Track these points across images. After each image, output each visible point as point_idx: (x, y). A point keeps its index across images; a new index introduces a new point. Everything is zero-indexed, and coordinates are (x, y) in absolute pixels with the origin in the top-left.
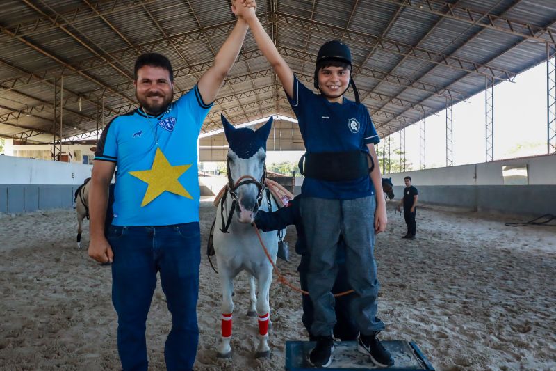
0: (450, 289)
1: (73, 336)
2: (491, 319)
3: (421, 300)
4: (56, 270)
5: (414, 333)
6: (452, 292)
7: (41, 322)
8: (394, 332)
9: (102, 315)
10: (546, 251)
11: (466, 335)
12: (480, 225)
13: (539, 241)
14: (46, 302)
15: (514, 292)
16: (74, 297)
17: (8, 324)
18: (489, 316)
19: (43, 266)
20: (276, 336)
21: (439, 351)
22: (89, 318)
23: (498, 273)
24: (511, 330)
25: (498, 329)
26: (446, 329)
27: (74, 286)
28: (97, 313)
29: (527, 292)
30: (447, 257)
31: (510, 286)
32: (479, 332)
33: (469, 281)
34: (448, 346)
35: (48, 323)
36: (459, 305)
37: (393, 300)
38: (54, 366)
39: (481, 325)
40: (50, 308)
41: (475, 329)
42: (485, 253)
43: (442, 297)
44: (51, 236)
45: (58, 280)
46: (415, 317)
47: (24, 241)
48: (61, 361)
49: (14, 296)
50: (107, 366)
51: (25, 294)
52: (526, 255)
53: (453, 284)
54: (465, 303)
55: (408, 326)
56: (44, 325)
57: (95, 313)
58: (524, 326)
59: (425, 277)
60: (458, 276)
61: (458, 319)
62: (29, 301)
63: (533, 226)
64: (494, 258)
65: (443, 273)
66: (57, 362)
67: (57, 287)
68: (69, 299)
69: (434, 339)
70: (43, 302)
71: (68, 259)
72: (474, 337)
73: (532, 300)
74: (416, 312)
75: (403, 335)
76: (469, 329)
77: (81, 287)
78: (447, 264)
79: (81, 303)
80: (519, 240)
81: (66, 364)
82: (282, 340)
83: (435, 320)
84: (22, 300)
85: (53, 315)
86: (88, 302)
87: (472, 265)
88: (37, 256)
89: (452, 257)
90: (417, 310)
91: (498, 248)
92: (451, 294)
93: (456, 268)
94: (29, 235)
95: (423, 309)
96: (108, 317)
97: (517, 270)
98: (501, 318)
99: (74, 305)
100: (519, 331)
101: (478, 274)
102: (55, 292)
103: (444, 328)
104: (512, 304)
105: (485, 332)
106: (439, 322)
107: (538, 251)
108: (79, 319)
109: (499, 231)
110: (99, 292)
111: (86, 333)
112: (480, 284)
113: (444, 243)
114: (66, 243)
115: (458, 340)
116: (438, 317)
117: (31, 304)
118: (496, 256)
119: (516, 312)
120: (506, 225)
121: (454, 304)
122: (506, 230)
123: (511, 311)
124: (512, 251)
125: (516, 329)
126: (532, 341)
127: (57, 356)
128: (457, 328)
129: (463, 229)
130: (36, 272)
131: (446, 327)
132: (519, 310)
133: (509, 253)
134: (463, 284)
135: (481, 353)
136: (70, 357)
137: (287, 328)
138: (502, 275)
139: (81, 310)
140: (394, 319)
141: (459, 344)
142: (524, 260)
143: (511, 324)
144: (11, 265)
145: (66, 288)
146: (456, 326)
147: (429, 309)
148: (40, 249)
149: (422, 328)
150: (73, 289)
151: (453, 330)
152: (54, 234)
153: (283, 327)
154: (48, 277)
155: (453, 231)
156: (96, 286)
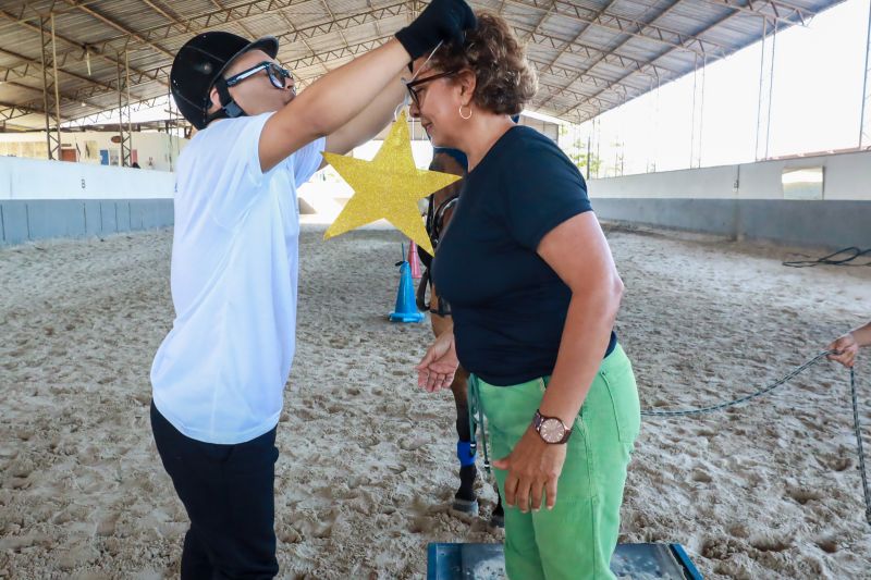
0: (706, 382)
1: (54, 485)
2: (781, 442)
3: (659, 404)
4: (45, 350)
5: (652, 473)
6: (710, 389)
9: (112, 440)
10: (855, 311)
11: (743, 475)
12: (742, 265)
13: (840, 293)
14: (18, 413)
15: (812, 389)
16: (68, 403)
18: (776, 436)
20: (413, 480)
21: (699, 509)
22: (88, 446)
23: (780, 352)
24: (818, 466)
25: (796, 464)
26: (707, 464)
27: (69, 382)
28: (103, 436)
29: (833, 388)
30: (695, 322)
31: (804, 377)
32: (764, 470)
33: (736, 367)
34: (714, 500)
35: (13, 457)
36: (724, 415)
38: (11, 551)
39: (766, 455)
40: (22, 426)
41: (756, 464)
42: (756, 315)
43: (694, 399)
44: (46, 287)
45: (45, 370)
48: (26, 539)
50: (107, 550)
52: (823, 319)
53: (710, 373)
54: (732, 411)
56: (6, 461)
58: (838, 456)
59: (663, 360)
60: (717, 359)
61: (726, 442)
63: (828, 266)
64: (772, 325)
65: (691, 352)
66: (16, 541)
67: (43, 386)
68: (59, 408)
69: (688, 485)
70: (12, 415)
72: (756, 480)
73: (843, 404)
74: (652, 429)
76: (745, 462)
77: (82, 384)
78: (696, 336)
79: (77, 415)
80: (807, 292)
81: (33, 545)
82: (423, 488)
83: (686, 445)
85: (26, 440)
86: (90, 414)
87: (737, 337)
88: (16, 325)
89: (704, 323)
90: (657, 425)
91: (777, 305)
92: (709, 393)
93: (712, 343)
94: (9, 286)
96: (121, 444)
97: (812, 347)
98: (797, 440)
99: (65, 420)
100: (830, 465)
101: (749, 353)
102: (35, 395)
103: (702, 460)
104: (812, 412)
105: (773, 468)
106: (693, 449)
107: (841, 311)
108: (69, 448)
109: (775, 275)
110: (112, 393)
111: (79, 476)
112: (755, 373)
113: (688, 297)
114: (69, 299)
115: (729, 486)
116: (692, 439)
118: (775, 321)
119: (821, 429)
120: (784, 264)
121: (716, 413)
122: (786, 273)
123: (811, 426)
124: (799, 312)
125: (826, 462)
126: (855, 487)
127: (18, 527)
128: (726, 462)
129: (716, 272)
131: (706, 459)
132: (825, 423)
133: (795, 315)
134: (727, 373)
135: (772, 514)
136: (40, 531)
137: (432, 463)
138: (788, 355)
139: (76, 430)
141: (731, 495)
142: (821, 328)
143: (816, 452)
145: (56, 386)
146: (724, 456)
147: (675, 423)
148: (23, 312)
149: (665, 461)
150: (67, 387)
151: (718, 465)
152: (51, 283)
153: (425, 462)
154: (29, 364)
155: (700, 276)
156: (108, 381)
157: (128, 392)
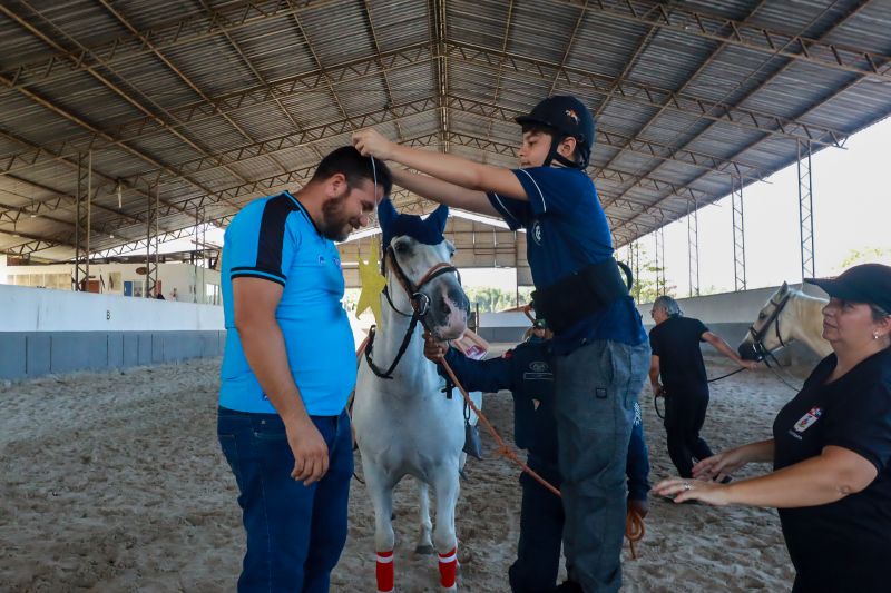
3: (711, 521)
4: (85, 477)
5: (704, 580)
7: (64, 570)
8: (671, 579)
9: (168, 556)
14: (71, 532)
16: (118, 524)
17: (7, 573)
19: (63, 472)
20: (469, 588)
22: (146, 561)
26: (760, 573)
27: (116, 505)
28: (159, 552)
35: (75, 570)
36: (778, 530)
37: (662, 522)
40: (78, 544)
43: (746, 516)
44: (73, 419)
45: (90, 494)
46: (704, 551)
47: (28, 428)
49: (15, 523)
51: (34, 519)
55: (693, 568)
56: (70, 573)
57: (156, 549)
61: (779, 553)
62: (42, 532)
67: (89, 508)
68: (110, 527)
69: (739, 590)
70: (66, 534)
71: (104, 459)
74: (704, 543)
75: (685, 583)
77: (130, 507)
79: (131, 534)
83: (738, 556)
84: (30, 530)
85: (84, 555)
86: (143, 532)
88: (52, 454)
90: (708, 539)
94: (36, 417)
95: (717, 537)
96: (178, 559)
99: (119, 538)
102: (85, 516)
103: (754, 569)
106: (745, 559)
108: (129, 562)
110: (161, 514)
111: (143, 586)
113: (738, 422)
114: (99, 429)
115: (782, 591)
116: (744, 551)
117: (46, 537)
121: (769, 528)
128: (778, 570)
129: (769, 397)
130: (50, 481)
131: (759, 568)
137: (486, 573)
139: (131, 547)
140: (668, 555)
144: (9, 469)
145: (103, 508)
146: (778, 566)
147: (727, 537)
148: (55, 441)
149: (717, 570)
150: (115, 509)
151: (771, 573)
152: (78, 415)
153: (479, 572)
154: (71, 489)
155: (751, 401)
156: (153, 504)
157: (174, 514)
